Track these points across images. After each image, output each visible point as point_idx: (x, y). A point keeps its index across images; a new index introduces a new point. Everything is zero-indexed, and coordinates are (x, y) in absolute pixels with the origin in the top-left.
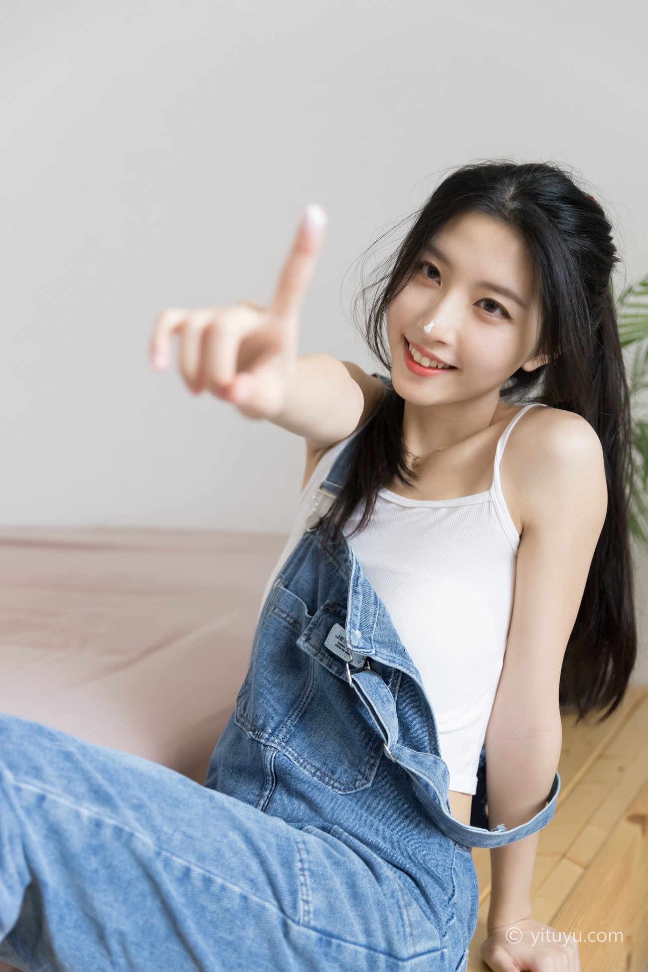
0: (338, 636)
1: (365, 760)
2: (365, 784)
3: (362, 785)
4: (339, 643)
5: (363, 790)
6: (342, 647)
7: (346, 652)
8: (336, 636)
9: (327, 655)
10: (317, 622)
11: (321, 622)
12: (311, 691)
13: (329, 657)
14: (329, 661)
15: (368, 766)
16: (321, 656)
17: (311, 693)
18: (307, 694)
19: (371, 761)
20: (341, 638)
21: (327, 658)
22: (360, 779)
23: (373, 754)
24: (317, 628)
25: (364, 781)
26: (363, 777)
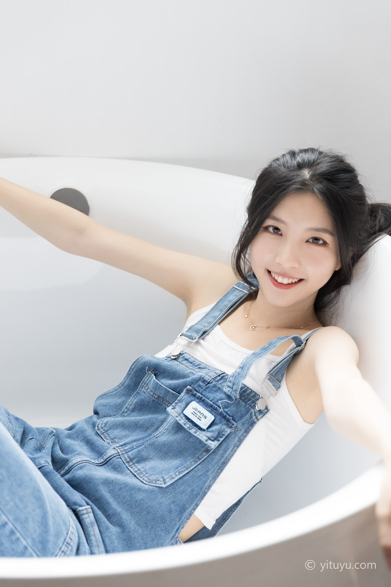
0: (194, 408)
1: (171, 474)
2: (163, 484)
3: (161, 484)
4: (194, 412)
5: (159, 487)
6: (195, 415)
7: (198, 418)
8: (193, 408)
9: (184, 418)
10: (181, 399)
11: (183, 400)
12: (158, 434)
13: (185, 420)
14: (185, 421)
15: (170, 477)
16: (180, 418)
17: (158, 435)
18: (155, 435)
19: (174, 476)
20: (196, 409)
21: (184, 419)
22: (161, 481)
23: (177, 474)
24: (180, 403)
25: (163, 483)
26: (163, 481)
